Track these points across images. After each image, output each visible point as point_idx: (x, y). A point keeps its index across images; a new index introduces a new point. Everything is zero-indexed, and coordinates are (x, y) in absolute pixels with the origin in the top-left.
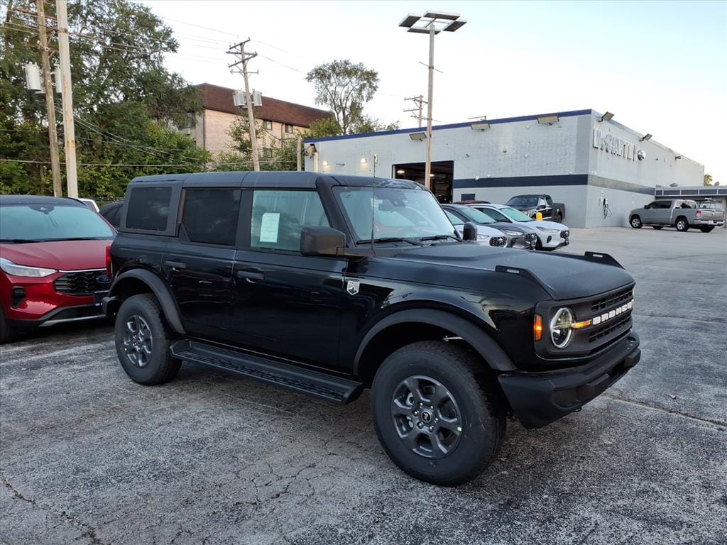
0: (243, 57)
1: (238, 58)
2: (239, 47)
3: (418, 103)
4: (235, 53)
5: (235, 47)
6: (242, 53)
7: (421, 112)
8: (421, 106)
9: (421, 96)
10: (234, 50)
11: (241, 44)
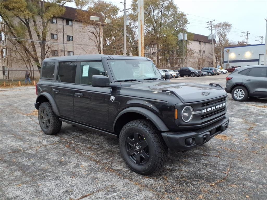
0: (211, 25)
1: (210, 26)
2: (210, 23)
3: (247, 34)
4: (209, 24)
5: (208, 22)
6: (211, 24)
7: (247, 37)
8: (248, 35)
9: (248, 32)
10: (208, 23)
11: (211, 22)
